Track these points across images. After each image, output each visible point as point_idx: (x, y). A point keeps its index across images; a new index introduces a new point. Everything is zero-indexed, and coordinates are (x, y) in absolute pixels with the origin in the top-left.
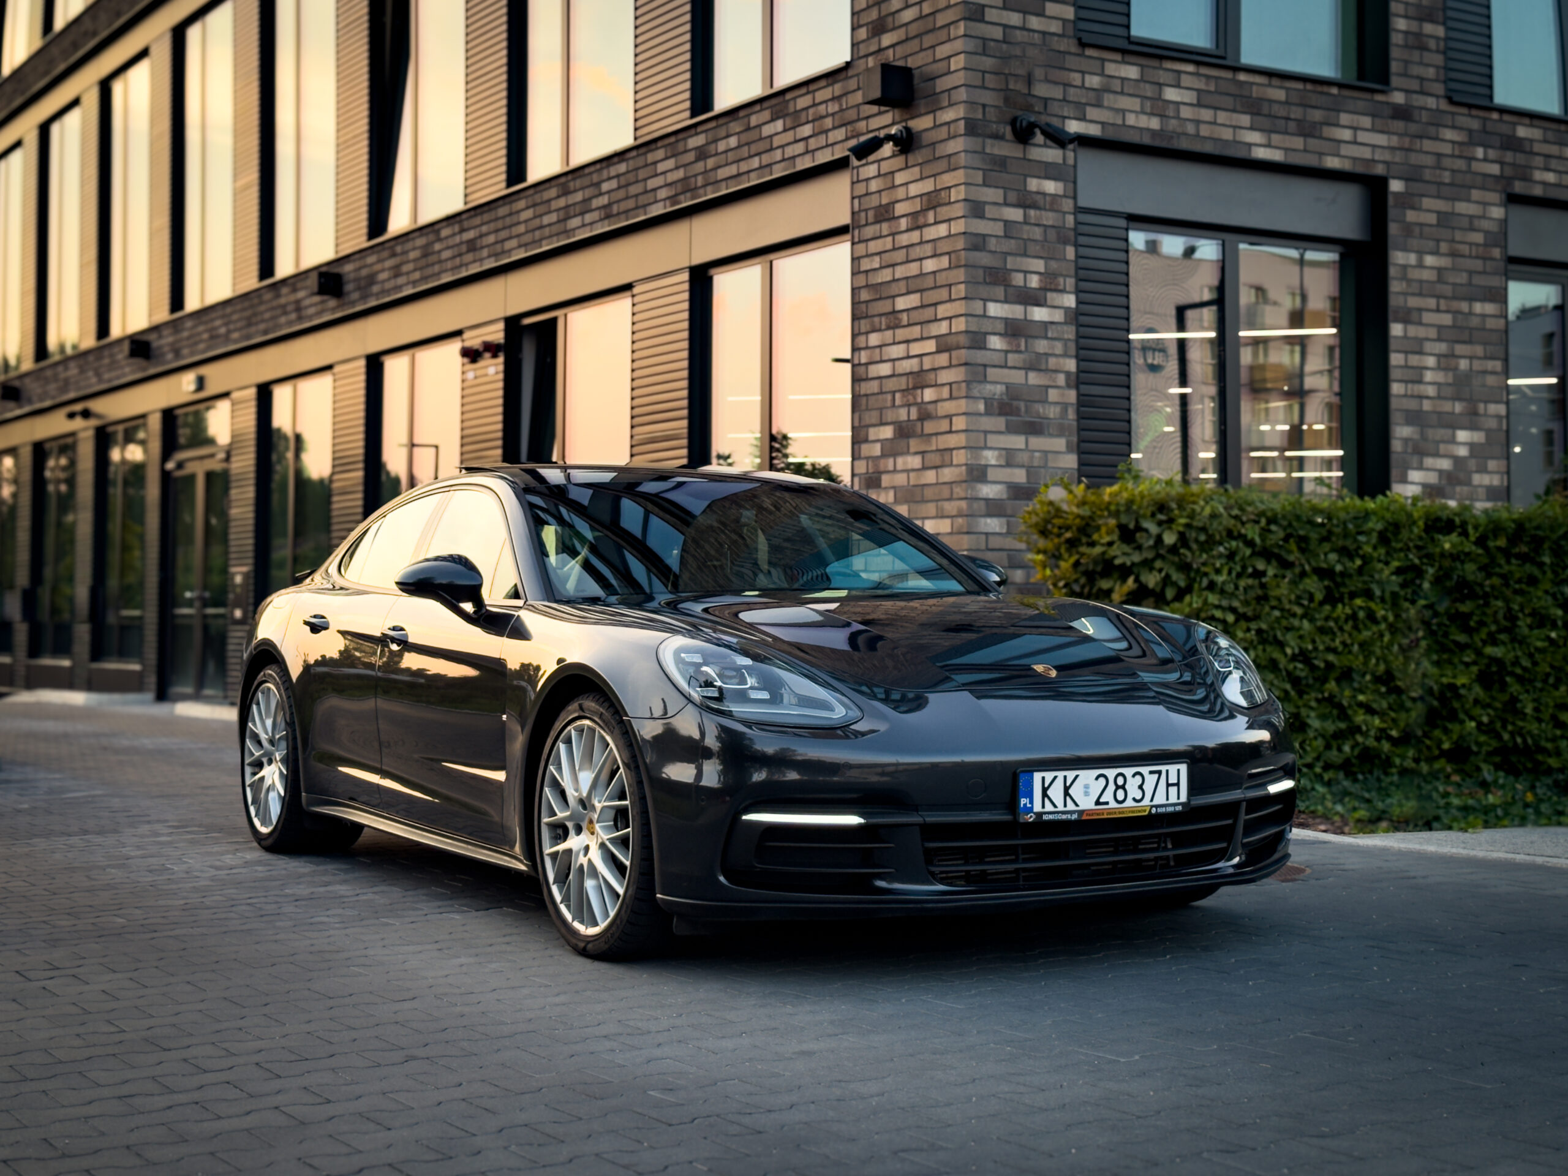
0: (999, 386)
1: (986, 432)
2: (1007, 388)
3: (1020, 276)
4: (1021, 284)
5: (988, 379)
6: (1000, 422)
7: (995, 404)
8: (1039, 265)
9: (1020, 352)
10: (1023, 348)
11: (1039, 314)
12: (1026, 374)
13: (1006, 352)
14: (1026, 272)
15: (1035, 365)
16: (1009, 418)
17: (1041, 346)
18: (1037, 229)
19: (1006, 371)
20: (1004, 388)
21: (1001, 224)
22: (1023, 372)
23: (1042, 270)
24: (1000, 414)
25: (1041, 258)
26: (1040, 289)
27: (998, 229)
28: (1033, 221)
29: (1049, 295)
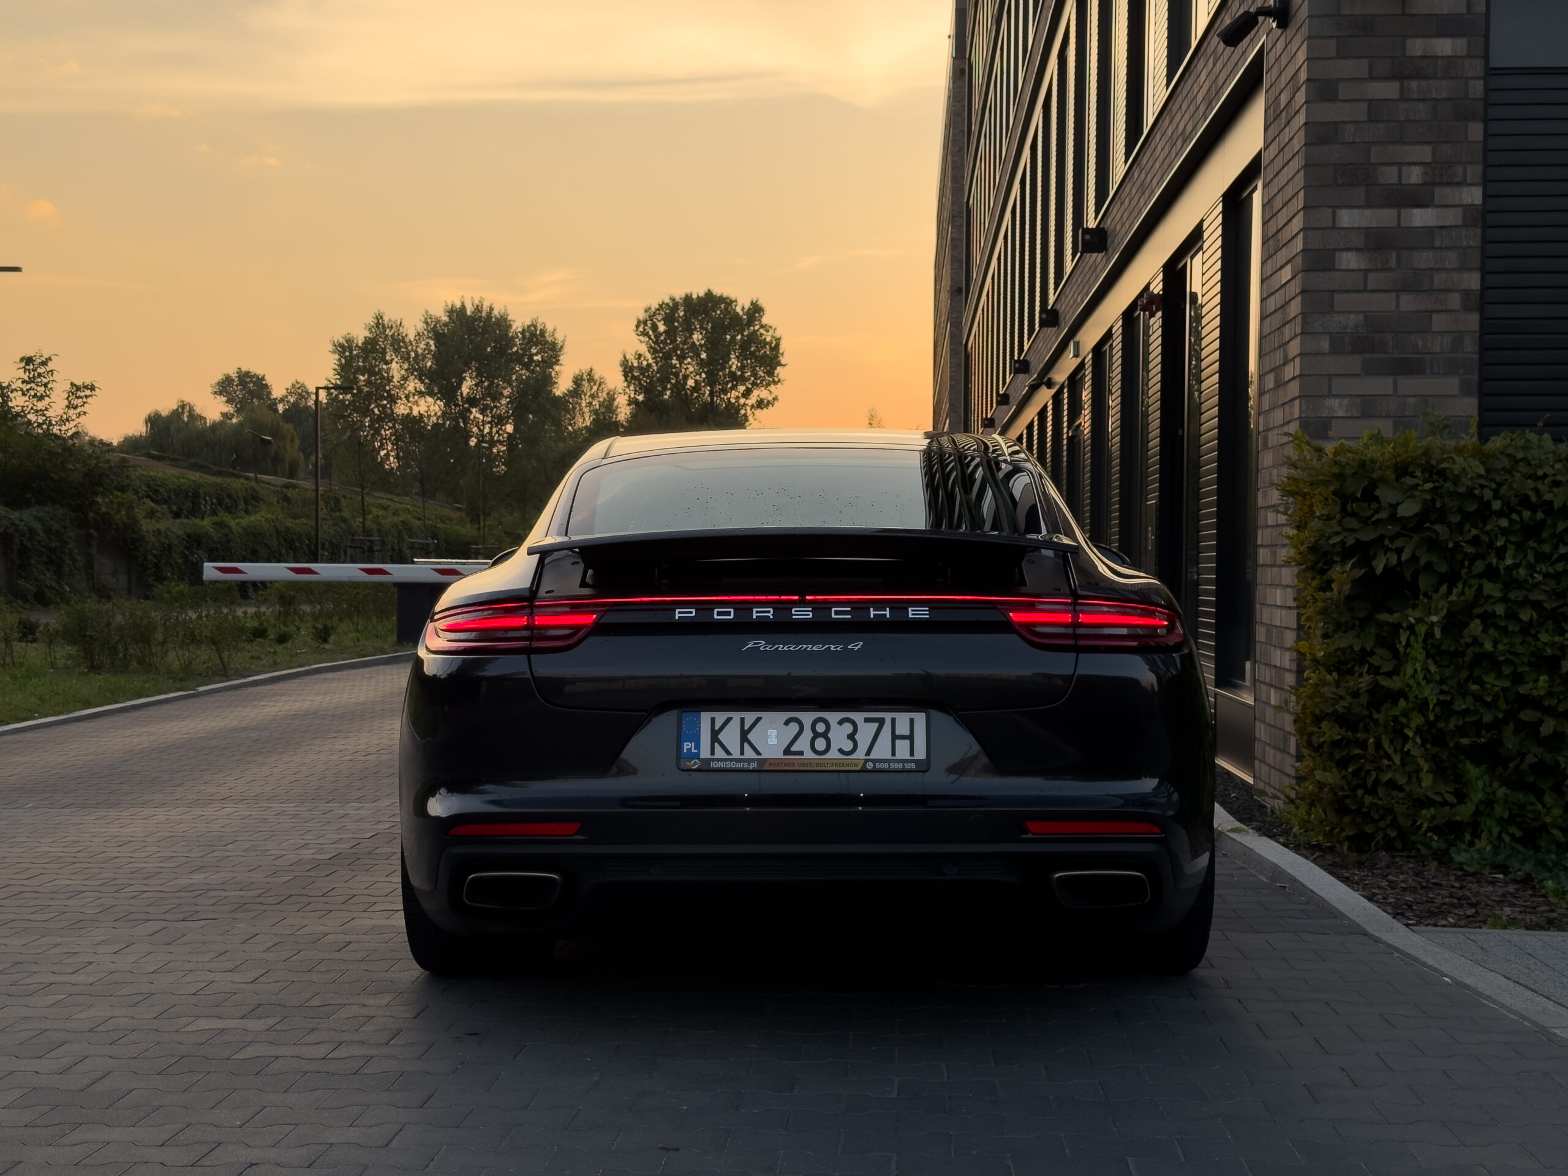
0: (1352, 316)
1: (1330, 377)
2: (1366, 317)
3: (1394, 170)
4: (1394, 180)
5: (1336, 309)
6: (1354, 363)
7: (1347, 339)
8: (1425, 153)
9: (1389, 270)
10: (1393, 263)
11: (1420, 217)
12: (1398, 297)
13: (1367, 271)
14: (1400, 165)
15: (1414, 284)
16: (1367, 356)
17: (1423, 259)
18: (1421, 105)
19: (1366, 295)
20: (1361, 317)
21: (1365, 105)
22: (1394, 295)
23: (1429, 159)
24: (1353, 352)
25: (1427, 143)
26: (1424, 184)
27: (1359, 112)
28: (1415, 96)
29: (1438, 191)
